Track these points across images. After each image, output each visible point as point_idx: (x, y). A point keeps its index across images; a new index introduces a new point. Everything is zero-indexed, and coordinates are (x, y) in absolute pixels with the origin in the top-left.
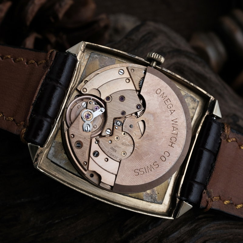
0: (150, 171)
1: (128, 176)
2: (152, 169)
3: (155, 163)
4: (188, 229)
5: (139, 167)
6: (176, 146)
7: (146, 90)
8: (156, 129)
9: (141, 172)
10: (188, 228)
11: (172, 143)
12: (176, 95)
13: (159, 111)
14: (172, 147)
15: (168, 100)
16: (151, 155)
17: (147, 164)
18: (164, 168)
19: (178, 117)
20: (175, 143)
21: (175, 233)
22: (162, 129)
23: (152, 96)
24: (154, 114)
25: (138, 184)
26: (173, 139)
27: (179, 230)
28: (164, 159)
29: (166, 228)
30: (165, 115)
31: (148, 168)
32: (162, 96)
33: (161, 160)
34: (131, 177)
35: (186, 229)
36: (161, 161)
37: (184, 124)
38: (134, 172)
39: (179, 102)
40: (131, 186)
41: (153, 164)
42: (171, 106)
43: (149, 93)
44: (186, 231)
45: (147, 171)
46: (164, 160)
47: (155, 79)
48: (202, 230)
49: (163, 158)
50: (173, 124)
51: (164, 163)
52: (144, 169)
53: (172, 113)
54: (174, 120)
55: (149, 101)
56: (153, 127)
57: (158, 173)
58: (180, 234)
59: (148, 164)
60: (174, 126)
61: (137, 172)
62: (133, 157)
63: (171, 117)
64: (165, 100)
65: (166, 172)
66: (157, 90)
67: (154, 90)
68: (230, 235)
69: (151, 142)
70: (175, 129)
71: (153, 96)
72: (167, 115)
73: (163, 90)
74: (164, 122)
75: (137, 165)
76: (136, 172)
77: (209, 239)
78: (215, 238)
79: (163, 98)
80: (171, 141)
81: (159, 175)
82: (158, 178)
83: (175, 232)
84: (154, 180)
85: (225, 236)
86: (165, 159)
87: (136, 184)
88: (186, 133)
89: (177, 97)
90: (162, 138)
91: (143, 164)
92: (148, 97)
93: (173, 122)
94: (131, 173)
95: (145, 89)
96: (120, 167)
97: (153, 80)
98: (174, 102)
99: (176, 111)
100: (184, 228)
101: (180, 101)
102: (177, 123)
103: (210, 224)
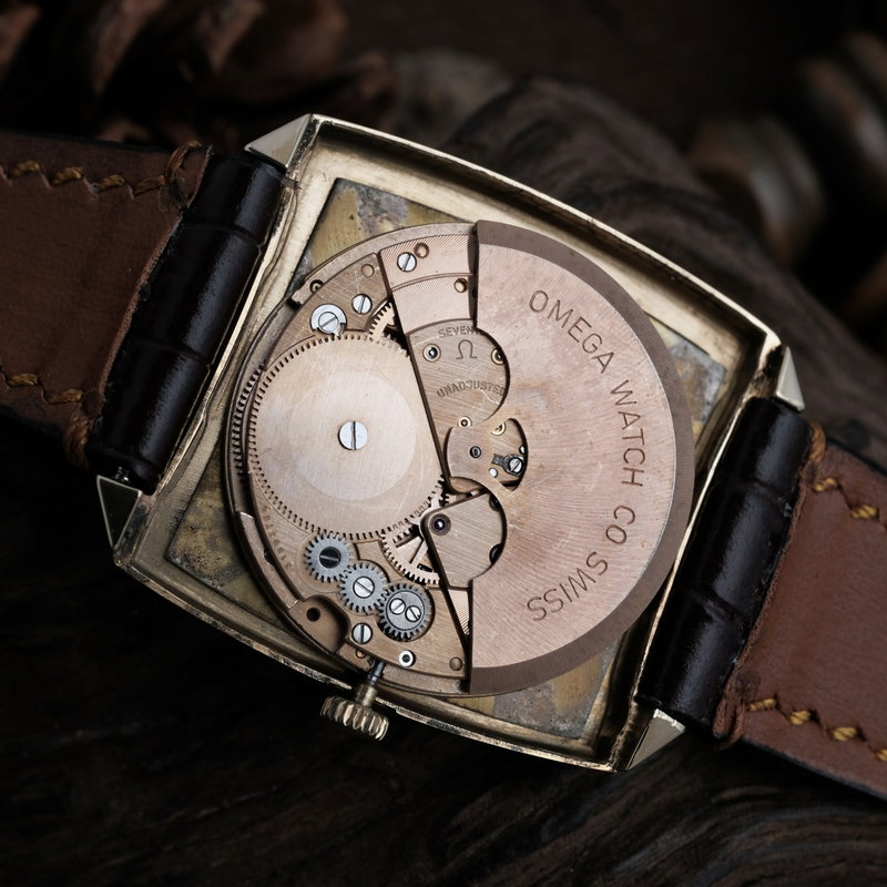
0: (580, 590)
1: (513, 631)
2: (587, 581)
3: (593, 558)
4: (682, 840)
5: (541, 588)
6: (650, 479)
7: (495, 309)
8: (566, 438)
9: (552, 602)
10: (684, 838)
11: (634, 471)
12: (602, 298)
13: (557, 371)
14: (634, 486)
15: (581, 325)
16: (572, 533)
17: (565, 567)
18: (627, 567)
19: (630, 372)
20: (641, 467)
21: (638, 857)
22: (585, 431)
23: (519, 324)
24: (543, 388)
25: (554, 649)
26: (634, 457)
27: (652, 846)
28: (618, 536)
29: (603, 836)
30: (584, 380)
31: (574, 583)
32: (554, 315)
33: (610, 542)
34: (522, 632)
35: (678, 839)
36: (609, 545)
37: (658, 393)
38: (526, 610)
39: (620, 321)
40: (528, 662)
41: (585, 562)
42: (595, 340)
43: (508, 316)
44: (676, 848)
45: (572, 594)
46: (620, 539)
47: (517, 262)
48: (735, 843)
49: (615, 533)
50: (617, 404)
51: (624, 547)
52: (559, 589)
53: (605, 366)
54: (620, 390)
55: (512, 344)
56: (551, 432)
57: (611, 589)
58: (653, 858)
59: (568, 567)
60: (624, 408)
61: (539, 607)
62: (509, 560)
63: (606, 379)
64: (569, 325)
65: (639, 577)
66: (533, 297)
67: (521, 301)
68: (837, 862)
69: (557, 487)
70: (629, 419)
71: (525, 324)
72: (590, 378)
73: (554, 291)
74: (586, 405)
75: (531, 582)
76: (535, 609)
77: (762, 877)
78: (782, 875)
79: (562, 322)
80: (626, 466)
81: (615, 596)
82: (614, 607)
83: (635, 852)
84: (604, 617)
85: (819, 867)
86: (621, 533)
87: (546, 652)
88: (671, 424)
89: (608, 304)
90: (592, 464)
91: (553, 573)
92: (509, 331)
93: (617, 397)
94: (517, 617)
95: (491, 307)
96: (475, 606)
97: (508, 267)
98: (601, 323)
99: (619, 356)
100: (667, 836)
101: (623, 316)
102: (631, 398)
103: (762, 824)
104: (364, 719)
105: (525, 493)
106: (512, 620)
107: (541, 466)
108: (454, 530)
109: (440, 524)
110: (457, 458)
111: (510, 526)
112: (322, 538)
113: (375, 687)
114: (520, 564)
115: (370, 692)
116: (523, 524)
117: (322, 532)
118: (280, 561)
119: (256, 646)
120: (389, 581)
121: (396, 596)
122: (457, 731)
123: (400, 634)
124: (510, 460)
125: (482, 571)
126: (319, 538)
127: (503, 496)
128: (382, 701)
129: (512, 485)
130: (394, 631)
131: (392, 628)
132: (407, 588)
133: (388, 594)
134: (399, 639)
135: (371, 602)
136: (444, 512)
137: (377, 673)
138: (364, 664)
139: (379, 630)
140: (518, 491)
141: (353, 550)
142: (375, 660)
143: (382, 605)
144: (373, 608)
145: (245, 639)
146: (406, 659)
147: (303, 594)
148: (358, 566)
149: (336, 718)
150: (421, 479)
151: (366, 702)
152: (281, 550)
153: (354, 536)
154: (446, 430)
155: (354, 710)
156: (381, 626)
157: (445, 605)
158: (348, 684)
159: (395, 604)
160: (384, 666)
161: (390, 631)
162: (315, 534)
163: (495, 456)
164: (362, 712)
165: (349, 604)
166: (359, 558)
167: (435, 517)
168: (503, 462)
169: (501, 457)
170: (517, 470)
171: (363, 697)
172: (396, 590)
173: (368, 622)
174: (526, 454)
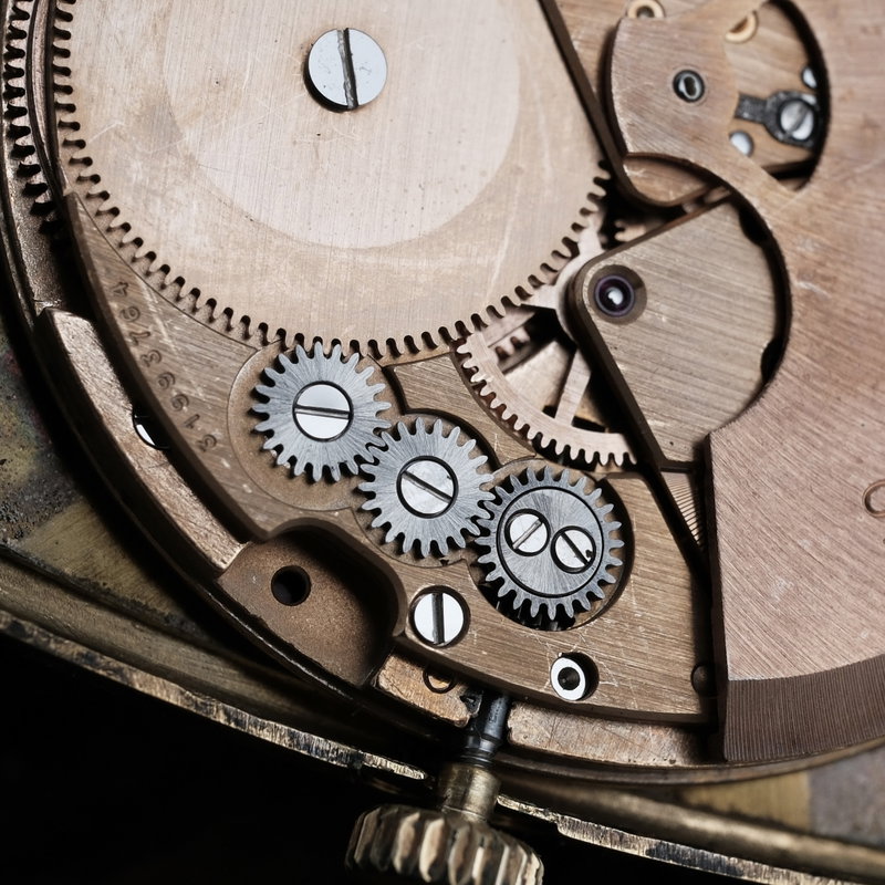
1: (828, 573)
38: (863, 518)
94: (840, 535)
104: (480, 855)
105: (830, 196)
106: (825, 543)
107: (869, 124)
108: (658, 308)
109: (616, 297)
110: (638, 102)
111: (798, 285)
112: (294, 359)
113: (493, 767)
114: (834, 391)
115: (481, 784)
116: (834, 280)
117: (290, 341)
118: (184, 432)
119: (141, 682)
120: (493, 464)
121: (521, 504)
122: (729, 868)
123: (544, 608)
124: (780, 108)
125: (735, 407)
126: (284, 360)
127: (775, 204)
128: (514, 805)
129: (796, 173)
130: (527, 603)
131: (522, 596)
132: (549, 480)
133: (498, 501)
134: (542, 622)
135: (452, 526)
136: (621, 258)
137: (492, 729)
138: (452, 707)
139: (483, 602)
140: (814, 190)
141: (382, 386)
142: (482, 690)
143: (485, 532)
144: (461, 542)
145: (104, 667)
146: (568, 679)
147: (259, 519)
148: (403, 430)
149: (398, 864)
150: (548, 175)
151: (472, 813)
152: (182, 399)
153: (383, 348)
154: (600, 36)
155: (447, 836)
156: (489, 591)
157: (658, 517)
158: (415, 765)
159: (520, 526)
160: (509, 707)
161: (517, 604)
162: (272, 350)
163: (743, 98)
164: (470, 836)
165: (390, 537)
166: (403, 407)
167: (595, 279)
168: (763, 112)
169: (755, 100)
170: (803, 133)
171: (462, 800)
172: (519, 489)
173: (449, 582)
174: (822, 89)
